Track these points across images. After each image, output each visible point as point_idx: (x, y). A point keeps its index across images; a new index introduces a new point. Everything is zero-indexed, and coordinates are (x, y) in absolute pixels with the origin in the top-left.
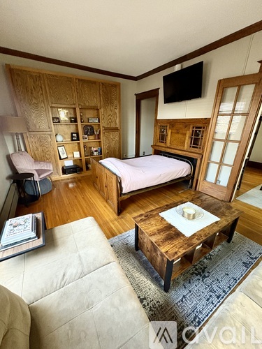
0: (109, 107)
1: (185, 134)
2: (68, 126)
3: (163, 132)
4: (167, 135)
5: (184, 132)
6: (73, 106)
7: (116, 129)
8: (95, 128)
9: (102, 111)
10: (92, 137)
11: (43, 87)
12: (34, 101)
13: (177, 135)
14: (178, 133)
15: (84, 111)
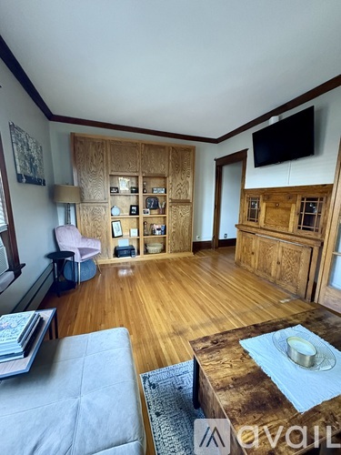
0: (179, 175)
1: (289, 209)
2: (128, 198)
3: (254, 206)
4: (259, 211)
5: (287, 205)
6: (136, 174)
7: (186, 202)
8: (160, 200)
9: (170, 179)
10: (155, 212)
11: (105, 154)
12: (93, 169)
13: (275, 211)
14: (276, 207)
15: (148, 179)
